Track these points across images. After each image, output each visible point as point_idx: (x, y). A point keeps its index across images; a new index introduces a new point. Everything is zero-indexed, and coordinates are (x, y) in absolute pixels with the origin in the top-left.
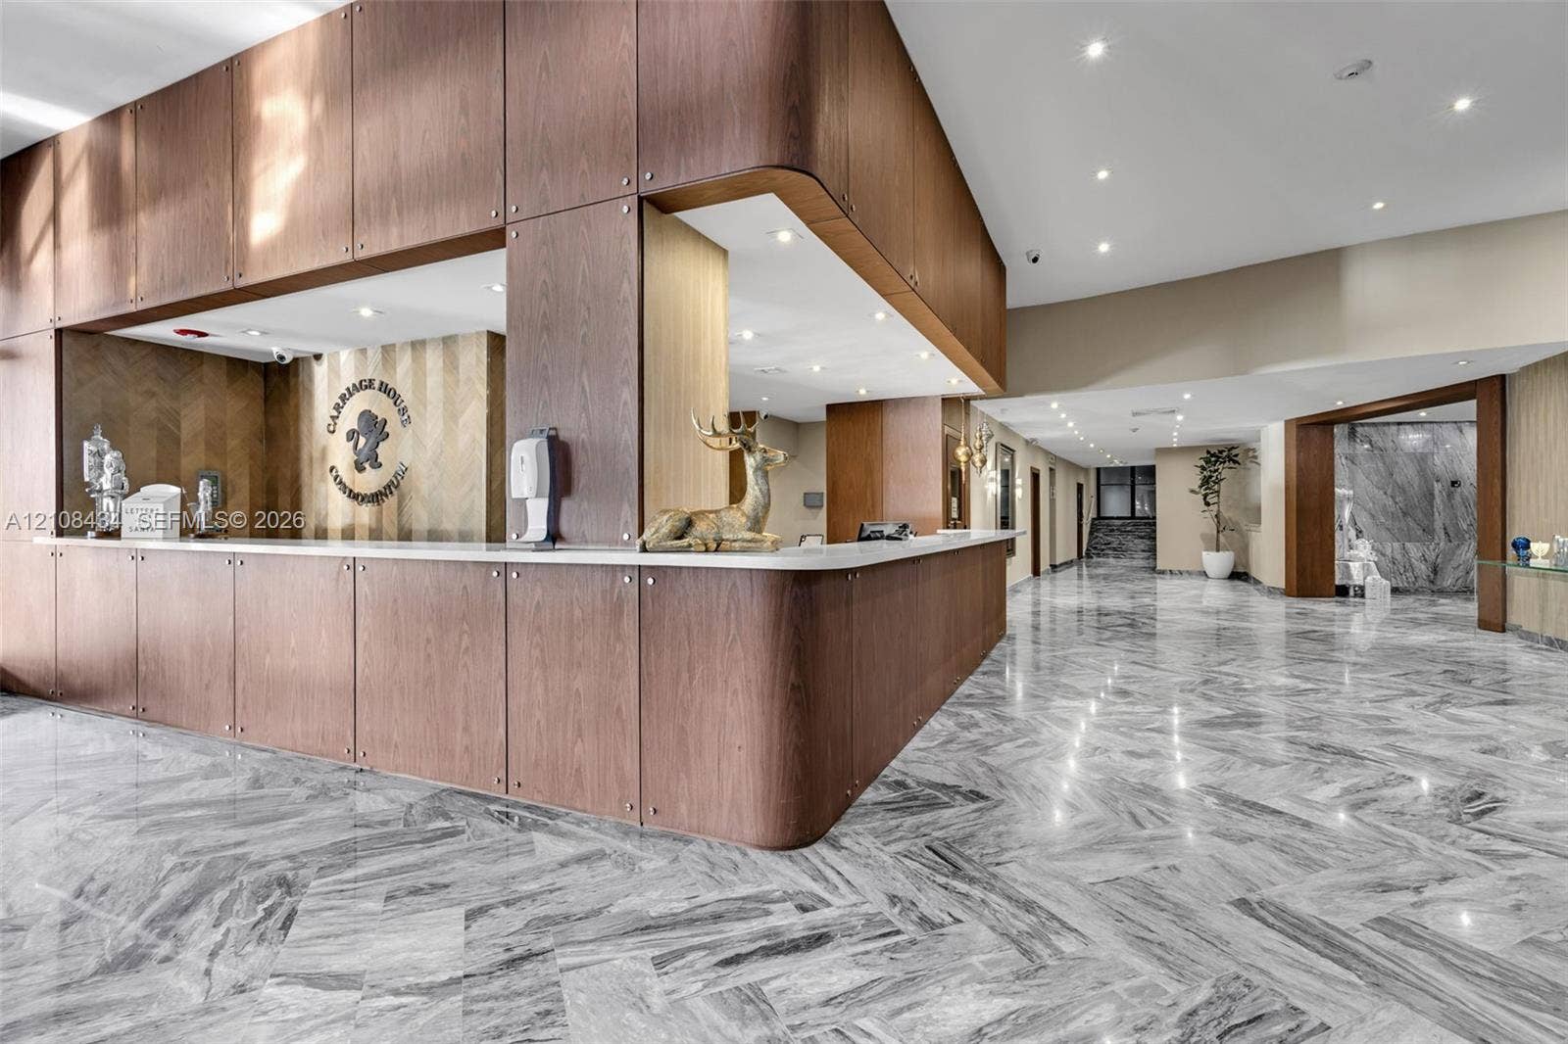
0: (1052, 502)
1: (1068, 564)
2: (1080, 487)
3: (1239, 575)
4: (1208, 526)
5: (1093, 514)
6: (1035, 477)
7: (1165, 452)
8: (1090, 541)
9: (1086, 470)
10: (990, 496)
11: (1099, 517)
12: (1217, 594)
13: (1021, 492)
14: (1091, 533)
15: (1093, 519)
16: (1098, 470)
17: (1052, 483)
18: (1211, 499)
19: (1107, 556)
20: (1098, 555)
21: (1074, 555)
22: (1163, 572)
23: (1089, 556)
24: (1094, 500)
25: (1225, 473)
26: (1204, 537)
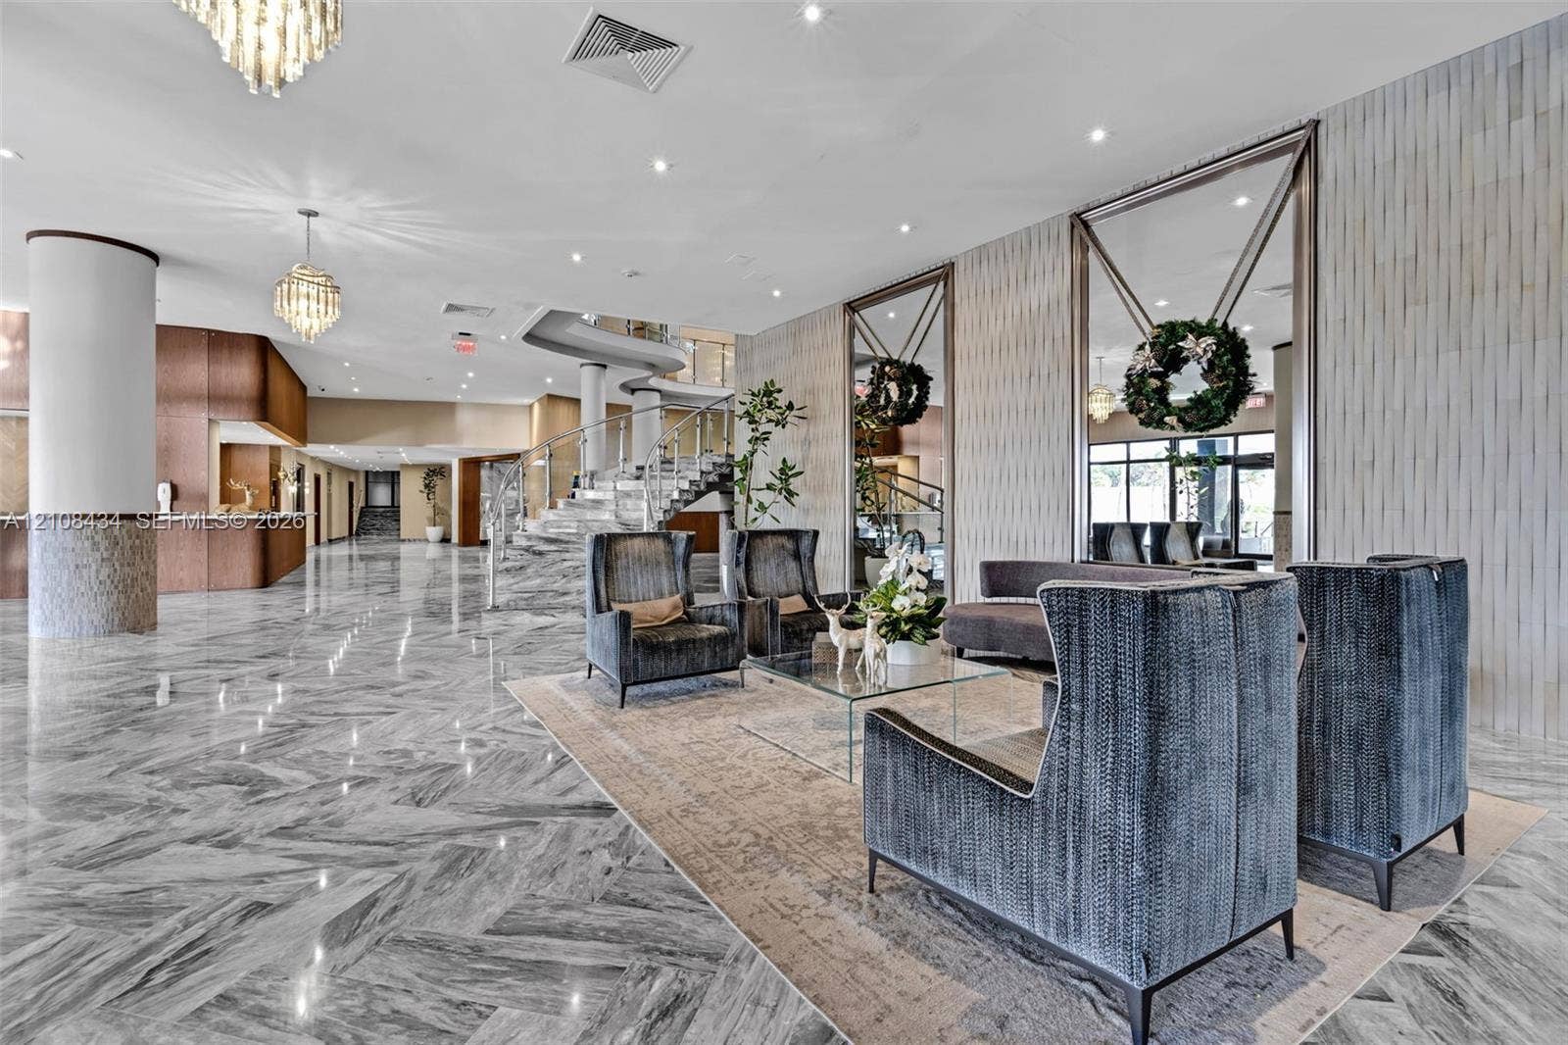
0: (329, 496)
1: (342, 539)
2: (351, 485)
3: (445, 540)
4: (430, 512)
5: (362, 503)
6: (317, 479)
7: (405, 466)
8: (359, 523)
9: (356, 472)
10: (290, 495)
11: (367, 505)
12: (433, 550)
13: (309, 491)
14: (360, 518)
15: (362, 508)
16: (367, 472)
17: (329, 483)
18: (431, 496)
19: (372, 534)
20: (365, 534)
21: (346, 534)
22: (404, 540)
23: (358, 534)
24: (363, 493)
25: (439, 482)
26: (428, 518)
